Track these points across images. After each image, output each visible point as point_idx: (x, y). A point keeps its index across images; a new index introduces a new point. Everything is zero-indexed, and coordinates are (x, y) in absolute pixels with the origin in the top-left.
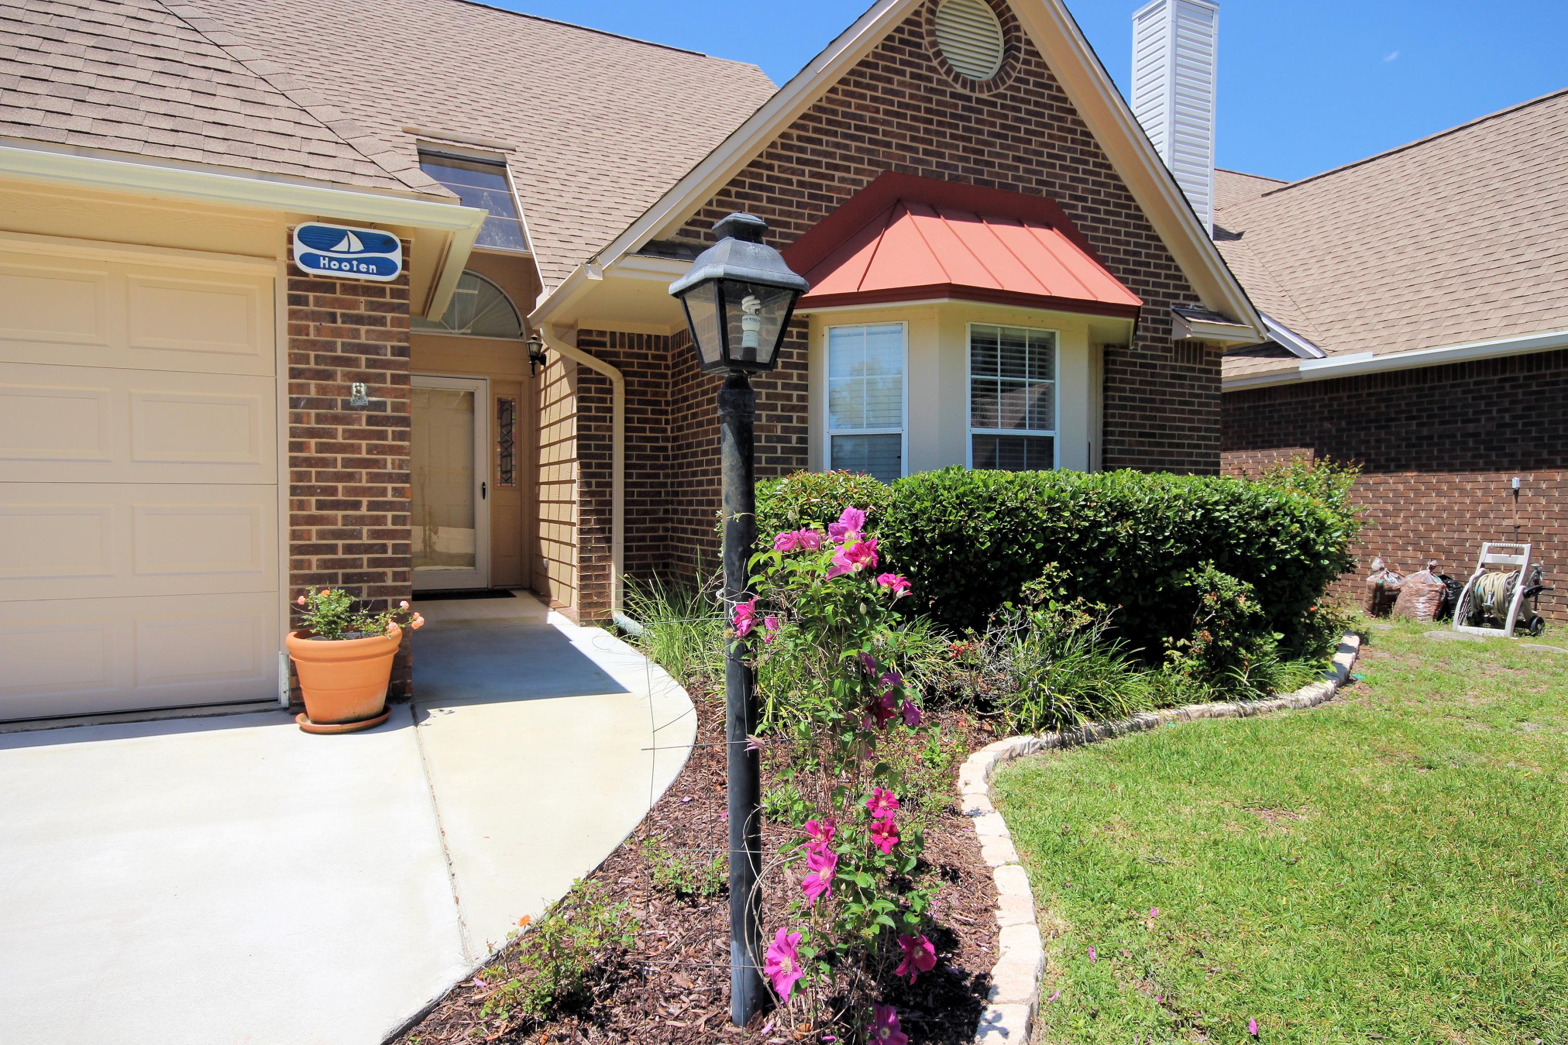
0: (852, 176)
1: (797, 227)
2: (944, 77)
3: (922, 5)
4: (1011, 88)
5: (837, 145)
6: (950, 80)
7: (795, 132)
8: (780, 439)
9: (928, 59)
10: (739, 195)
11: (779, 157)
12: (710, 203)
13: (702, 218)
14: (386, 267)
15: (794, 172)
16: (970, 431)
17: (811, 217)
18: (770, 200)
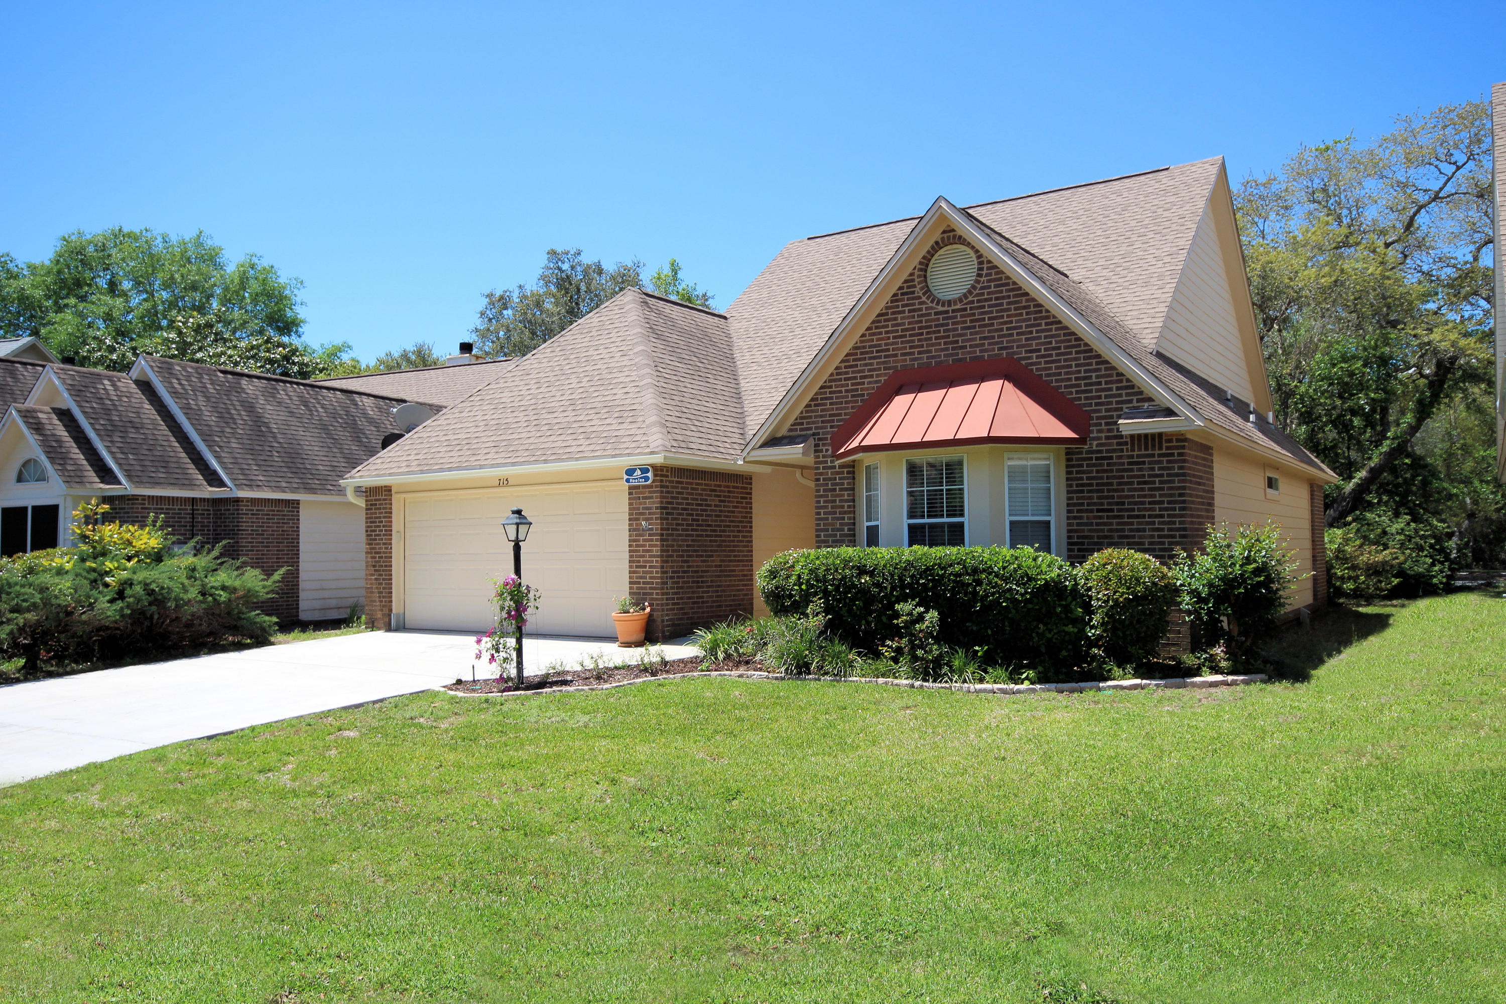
0: (875, 379)
1: (846, 414)
2: (931, 305)
3: (915, 269)
4: (978, 295)
5: (866, 365)
6: (934, 305)
7: (843, 365)
8: (838, 530)
9: (920, 298)
10: (816, 405)
11: (835, 380)
12: (802, 412)
13: (798, 421)
14: (647, 479)
15: (842, 386)
16: (906, 522)
17: (853, 408)
18: (831, 404)
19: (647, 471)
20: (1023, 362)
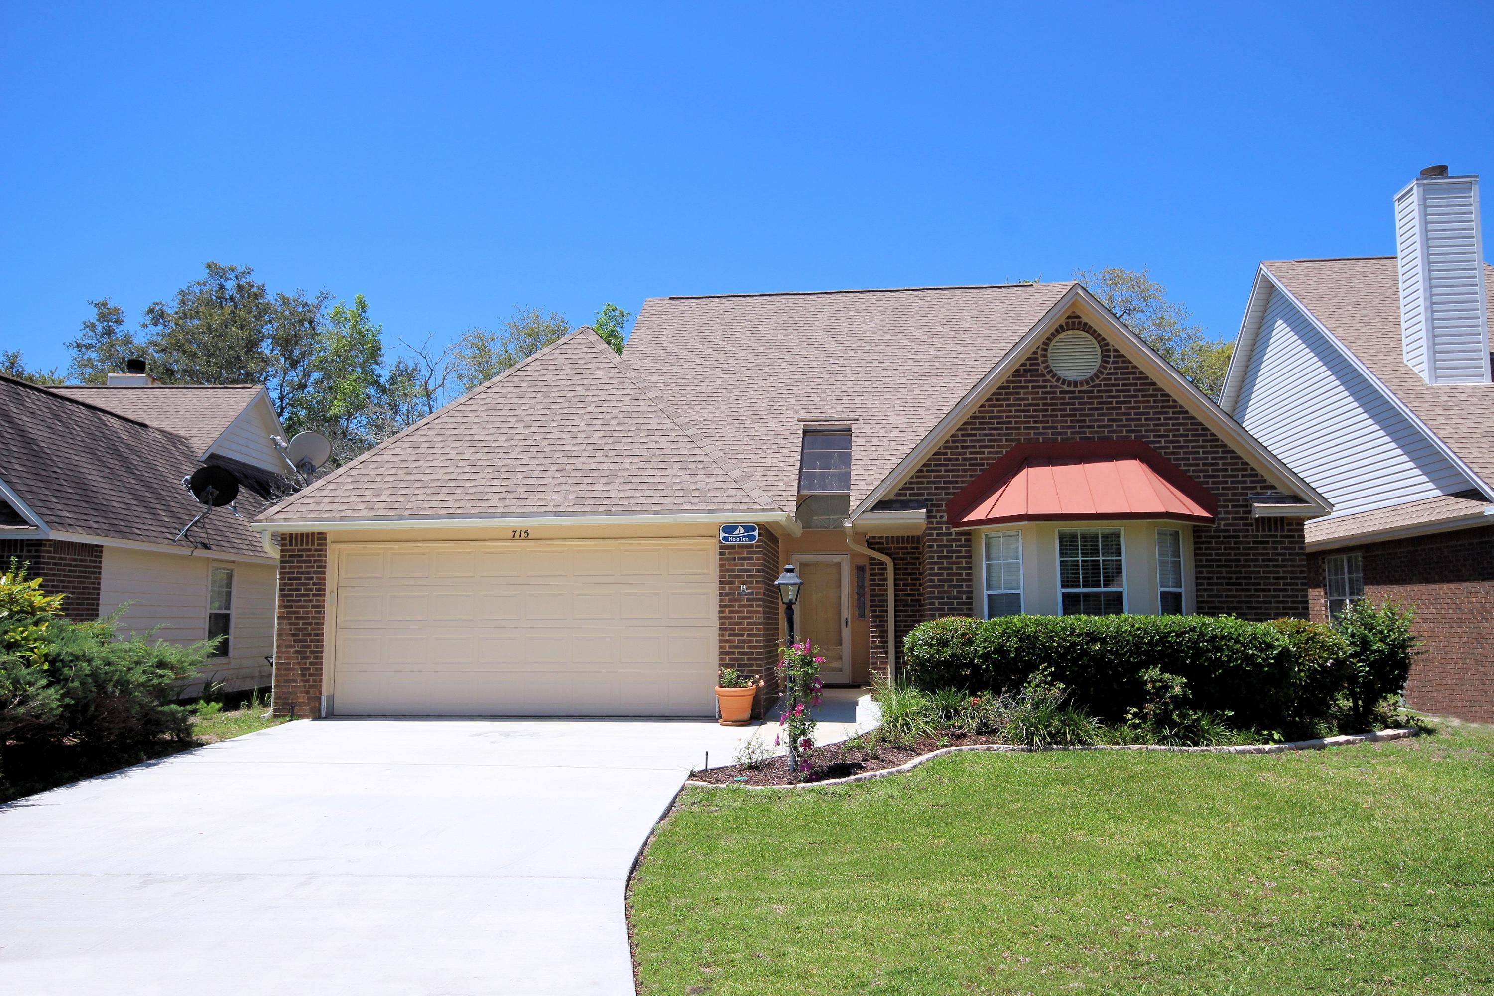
0: (996, 449)
1: (963, 482)
2: (1056, 384)
3: (1038, 348)
4: (1104, 379)
5: (986, 435)
6: (1059, 384)
7: (960, 433)
8: (955, 598)
9: (1044, 376)
10: (928, 471)
11: (950, 448)
12: (912, 477)
13: (908, 485)
14: (752, 538)
15: (959, 454)
16: (1060, 591)
17: (971, 476)
18: (946, 471)
19: (754, 529)
20: (1152, 446)
